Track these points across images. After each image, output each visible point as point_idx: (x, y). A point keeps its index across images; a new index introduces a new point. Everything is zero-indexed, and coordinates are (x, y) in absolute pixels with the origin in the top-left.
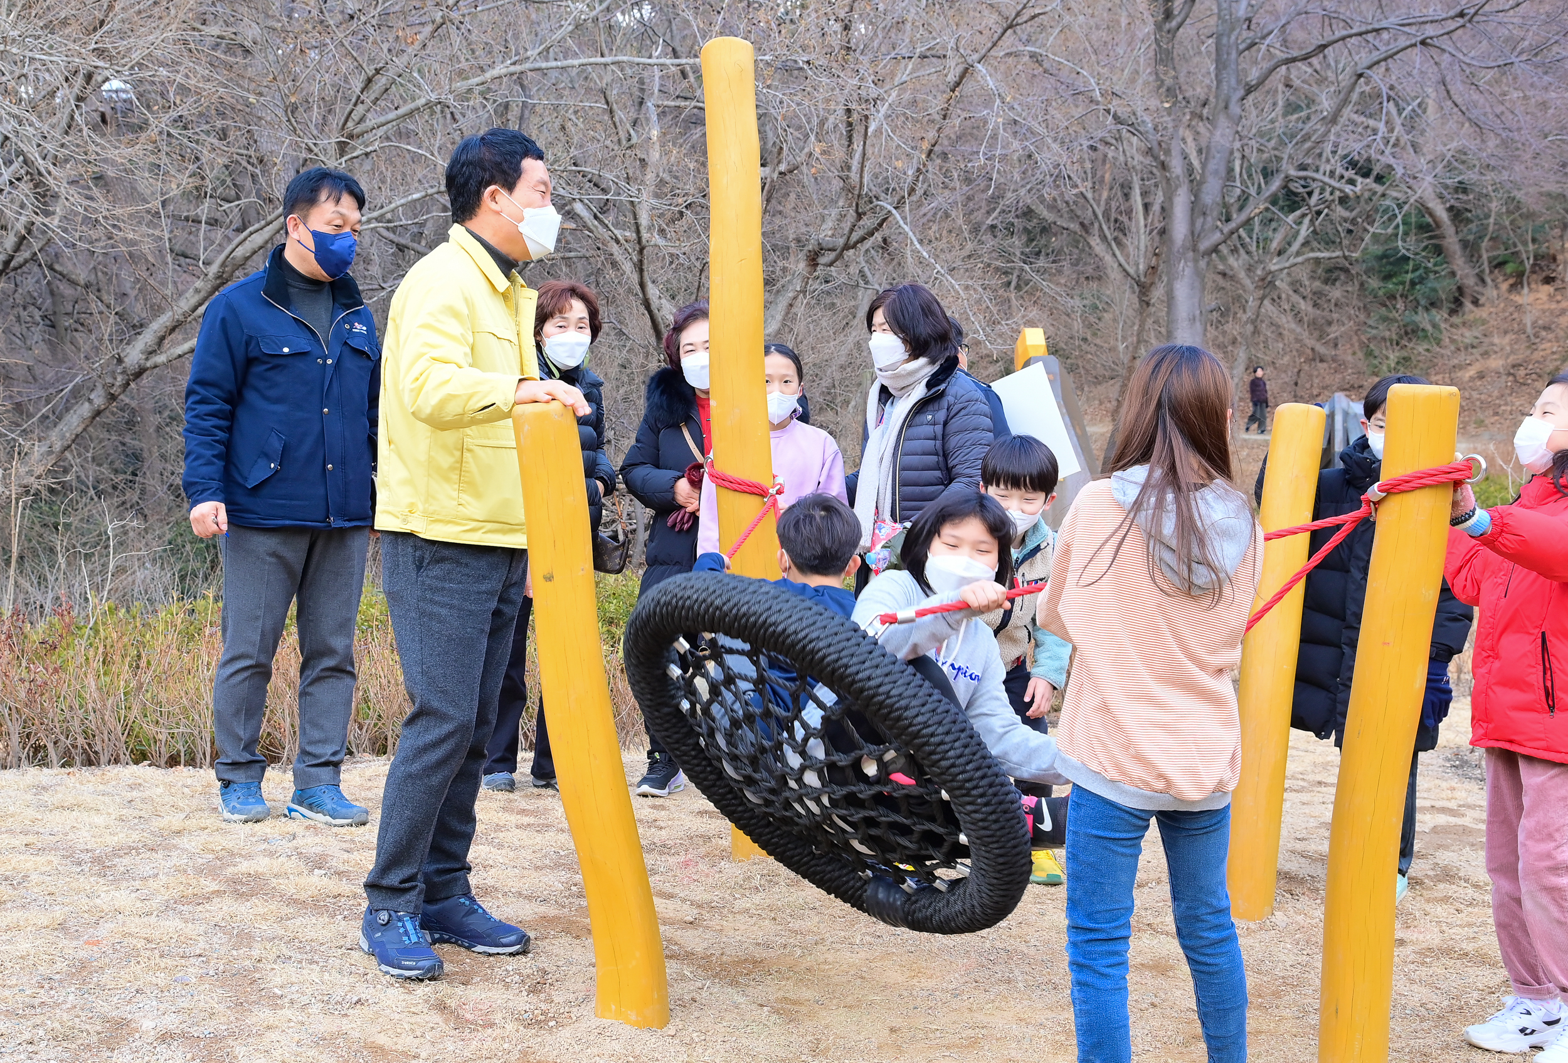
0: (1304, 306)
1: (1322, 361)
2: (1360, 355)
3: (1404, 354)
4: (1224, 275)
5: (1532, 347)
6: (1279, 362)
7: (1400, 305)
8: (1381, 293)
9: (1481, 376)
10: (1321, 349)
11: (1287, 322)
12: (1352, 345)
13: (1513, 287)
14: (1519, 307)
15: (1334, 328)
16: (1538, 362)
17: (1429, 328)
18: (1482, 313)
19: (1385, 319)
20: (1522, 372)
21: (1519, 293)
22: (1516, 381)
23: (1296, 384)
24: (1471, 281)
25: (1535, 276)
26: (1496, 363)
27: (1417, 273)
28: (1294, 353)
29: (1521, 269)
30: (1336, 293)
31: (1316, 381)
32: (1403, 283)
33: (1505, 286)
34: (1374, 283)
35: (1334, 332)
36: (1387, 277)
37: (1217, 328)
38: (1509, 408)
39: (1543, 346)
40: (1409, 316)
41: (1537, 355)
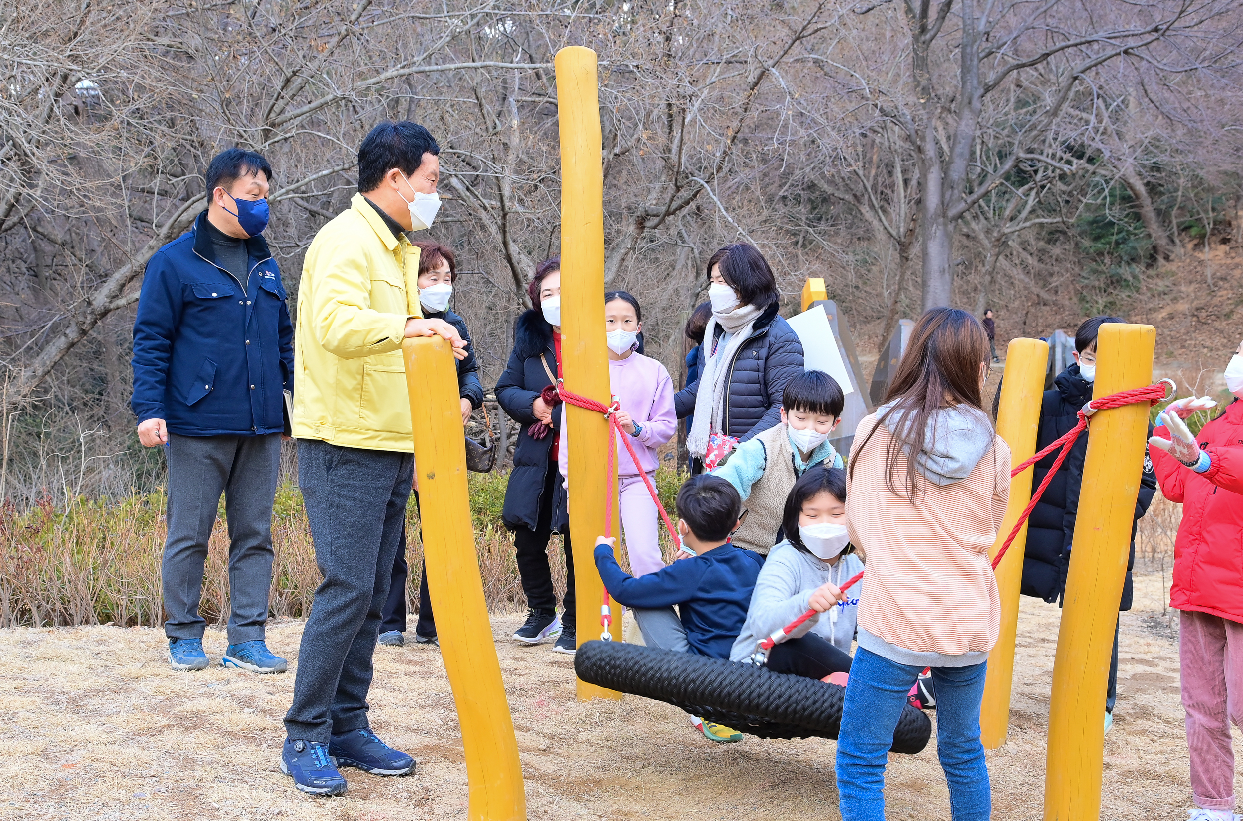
0: (1030, 260)
1: (1045, 304)
2: (1075, 300)
3: (1111, 299)
4: (967, 236)
5: (1212, 293)
6: (1011, 306)
7: (1107, 260)
8: (1092, 251)
9: (1171, 317)
10: (1044, 295)
11: (1018, 274)
12: (1069, 292)
13: (1197, 247)
14: (1201, 262)
15: (1055, 278)
16: (1216, 306)
17: (1130, 278)
18: (1172, 267)
19: (1095, 272)
20: (1204, 314)
21: (1202, 251)
22: (1199, 321)
23: (1025, 323)
24: (1163, 242)
25: (1214, 238)
26: (1183, 306)
27: (1121, 235)
28: (1023, 298)
29: (1203, 232)
30: (1056, 251)
31: (1041, 320)
32: (1109, 243)
33: (1190, 246)
34: (1086, 243)
35: (1055, 281)
36: (1097, 238)
37: (962, 278)
38: (1193, 342)
39: (1220, 294)
40: (1114, 269)
41: (1216, 301)
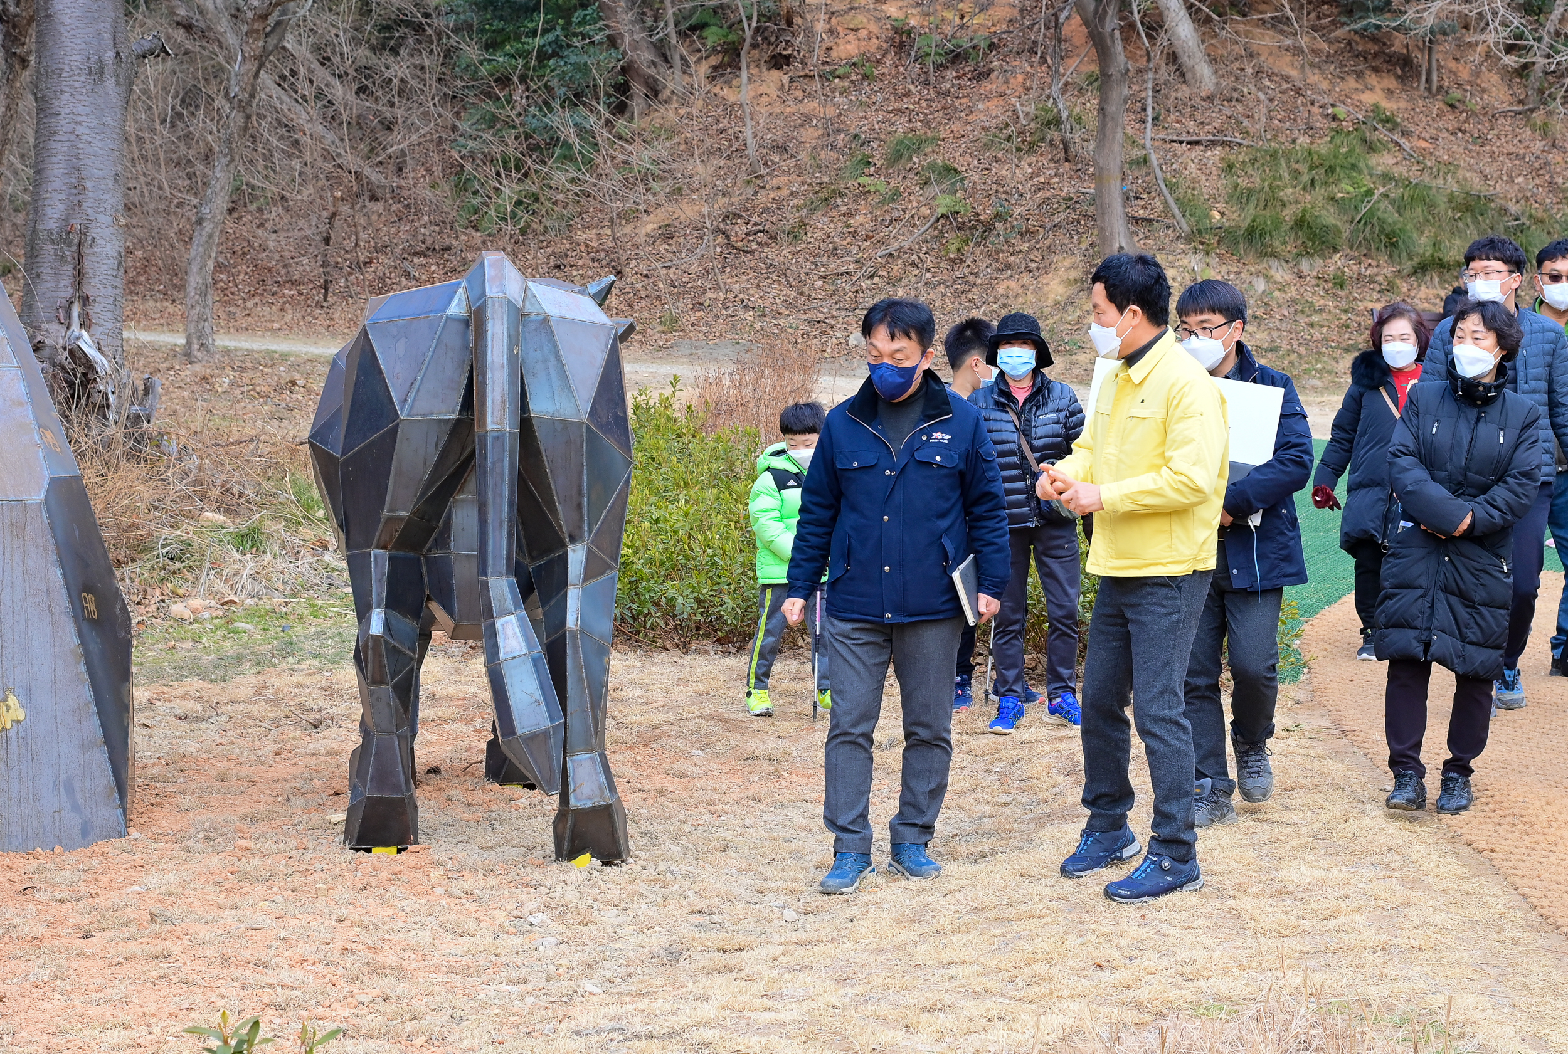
2: (446, 187)
3: (530, 186)
7: (519, 94)
8: (483, 71)
9: (667, 234)
12: (429, 171)
13: (716, 72)
16: (766, 210)
18: (669, 114)
20: (740, 229)
21: (728, 83)
24: (644, 56)
26: (688, 210)
27: (551, 37)
28: (323, 181)
29: (732, 37)
32: (525, 54)
33: (704, 69)
34: (471, 52)
39: (775, 182)
40: (535, 118)
